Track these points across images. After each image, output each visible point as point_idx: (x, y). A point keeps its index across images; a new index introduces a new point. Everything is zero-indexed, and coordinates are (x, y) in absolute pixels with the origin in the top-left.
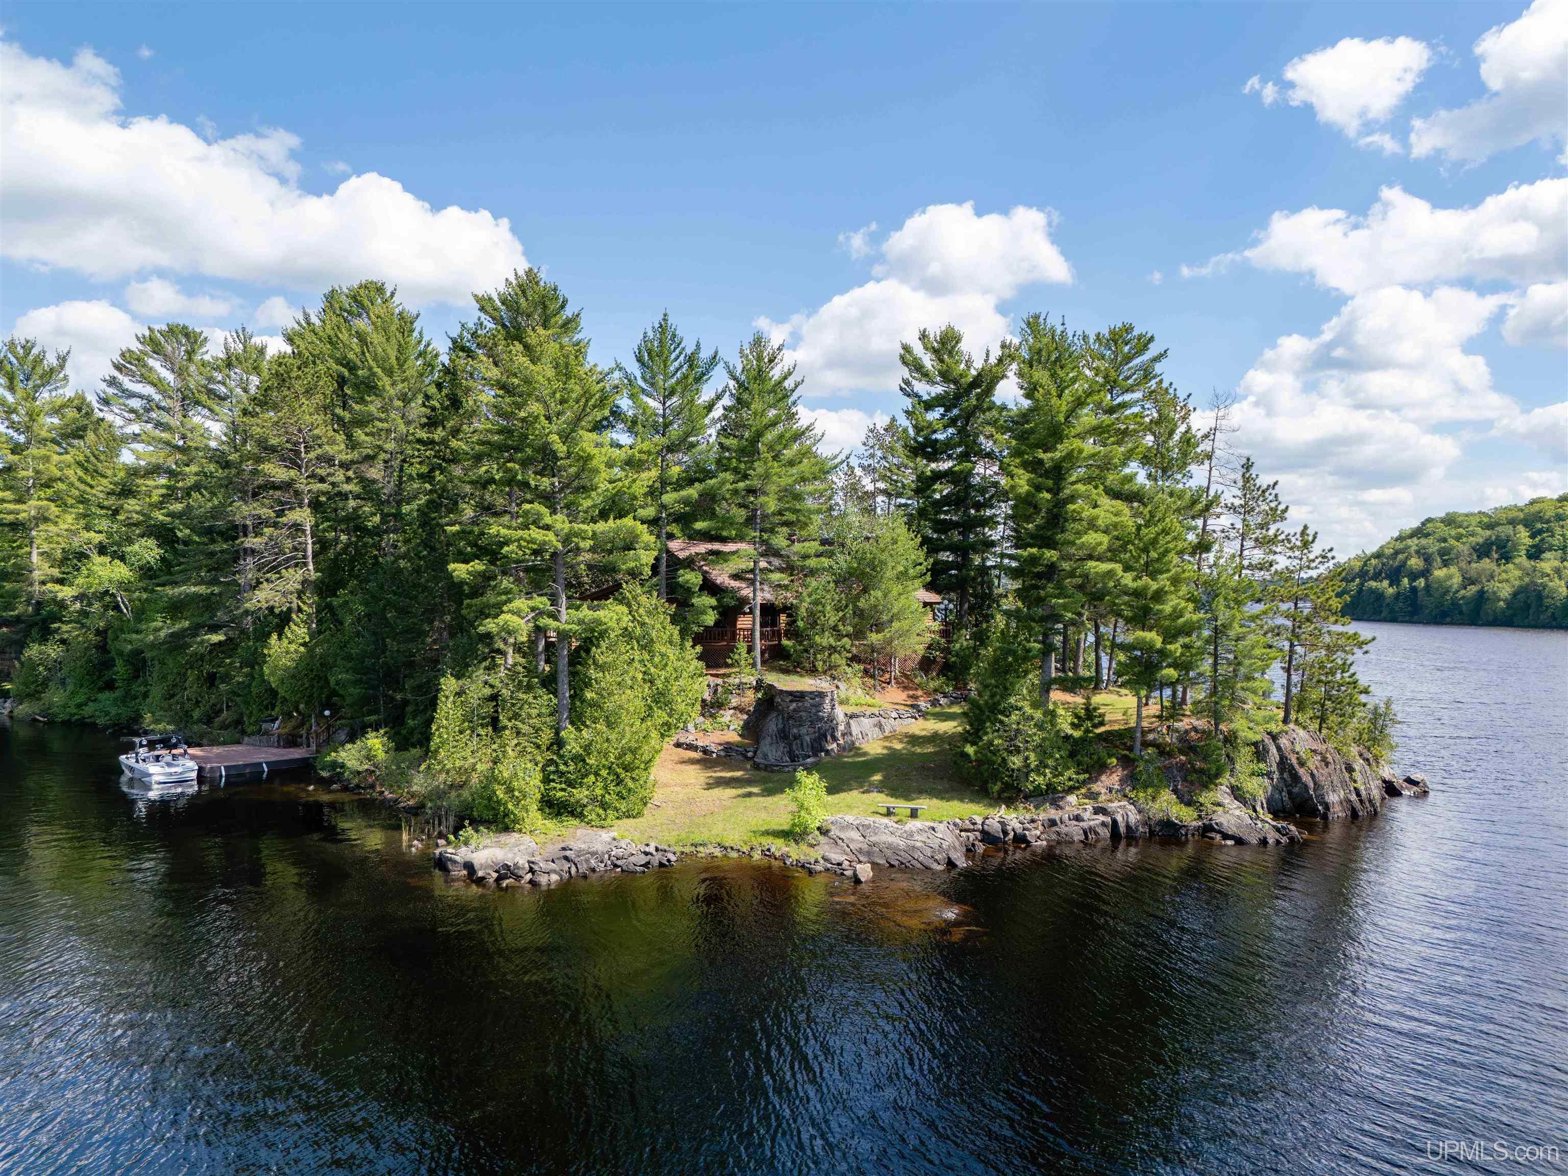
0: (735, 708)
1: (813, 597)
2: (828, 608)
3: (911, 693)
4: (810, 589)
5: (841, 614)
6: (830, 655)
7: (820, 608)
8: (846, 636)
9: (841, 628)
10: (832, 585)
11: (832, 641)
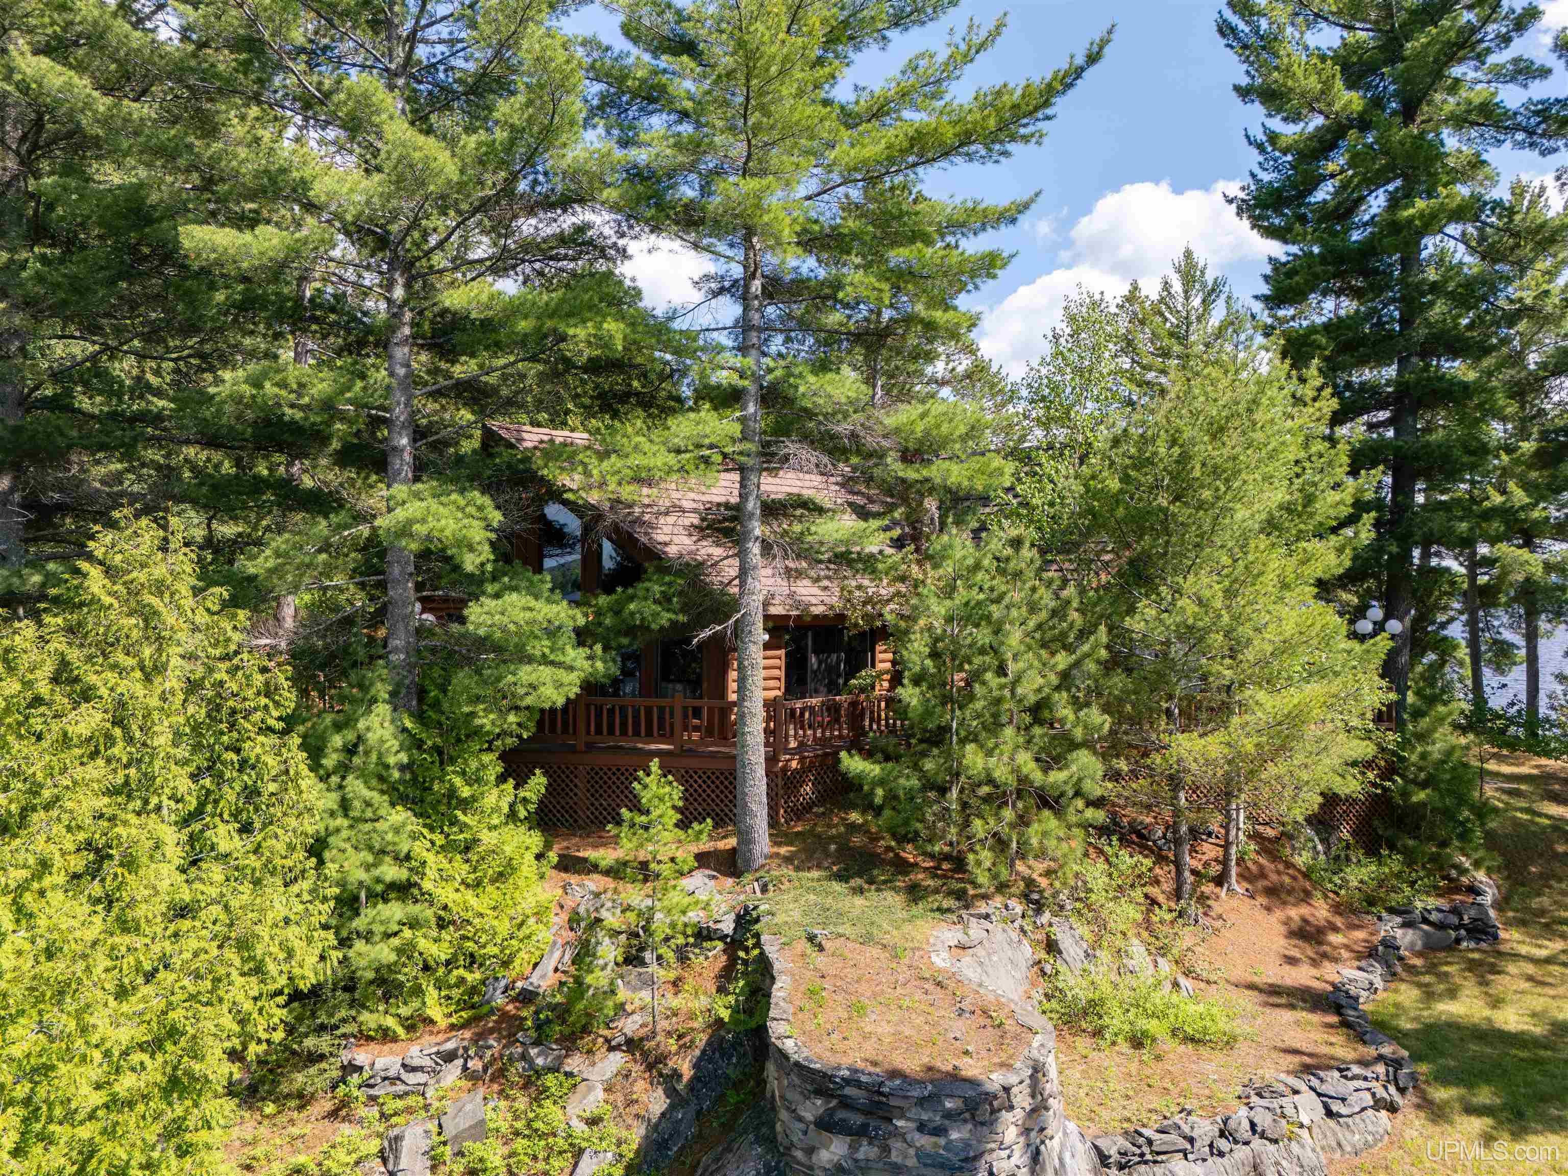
0: (632, 1045)
1: (962, 594)
2: (1015, 638)
3: (1295, 913)
4: (948, 568)
5: (1062, 660)
6: (1023, 821)
7: (983, 636)
8: (1087, 744)
9: (1065, 712)
10: (1027, 553)
11: (1026, 761)
